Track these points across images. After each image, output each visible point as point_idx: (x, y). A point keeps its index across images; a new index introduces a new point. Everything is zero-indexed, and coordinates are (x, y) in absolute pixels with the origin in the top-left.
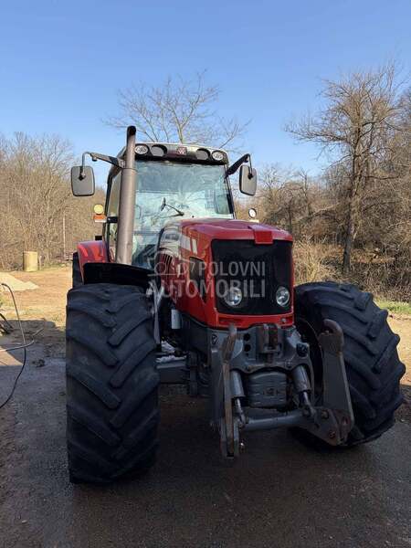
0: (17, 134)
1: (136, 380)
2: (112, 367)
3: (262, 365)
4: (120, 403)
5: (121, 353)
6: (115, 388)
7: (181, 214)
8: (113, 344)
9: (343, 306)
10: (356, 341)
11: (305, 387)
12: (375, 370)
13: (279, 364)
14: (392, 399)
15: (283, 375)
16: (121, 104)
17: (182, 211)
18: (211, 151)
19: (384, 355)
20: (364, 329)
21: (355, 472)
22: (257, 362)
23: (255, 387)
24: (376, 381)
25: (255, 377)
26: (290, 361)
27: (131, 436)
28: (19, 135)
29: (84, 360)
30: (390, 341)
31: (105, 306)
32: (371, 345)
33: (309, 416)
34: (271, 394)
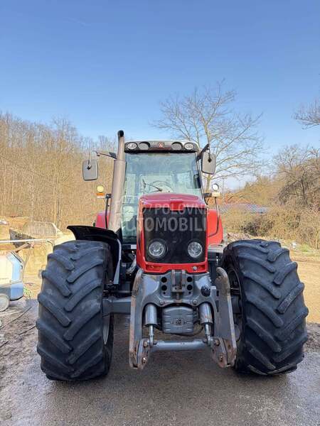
0: (100, 137)
1: (83, 307)
2: (66, 297)
3: (172, 301)
4: (71, 323)
5: (75, 288)
6: (68, 312)
7: (161, 191)
8: (69, 281)
9: (256, 258)
10: (262, 287)
11: (207, 321)
12: (278, 312)
13: (185, 301)
14: (296, 337)
15: (190, 310)
16: (162, 111)
17: (161, 188)
18: (183, 144)
19: (286, 300)
20: (271, 278)
21: (263, 396)
22: (170, 299)
23: (167, 317)
24: (279, 320)
25: (167, 311)
26: (195, 300)
27: (79, 347)
28: (101, 138)
29: (50, 291)
30: (294, 288)
31: (72, 256)
32: (274, 291)
33: (207, 342)
34: (179, 324)
